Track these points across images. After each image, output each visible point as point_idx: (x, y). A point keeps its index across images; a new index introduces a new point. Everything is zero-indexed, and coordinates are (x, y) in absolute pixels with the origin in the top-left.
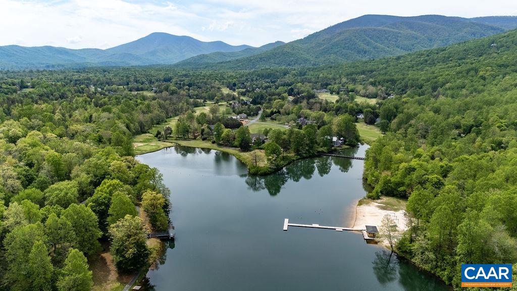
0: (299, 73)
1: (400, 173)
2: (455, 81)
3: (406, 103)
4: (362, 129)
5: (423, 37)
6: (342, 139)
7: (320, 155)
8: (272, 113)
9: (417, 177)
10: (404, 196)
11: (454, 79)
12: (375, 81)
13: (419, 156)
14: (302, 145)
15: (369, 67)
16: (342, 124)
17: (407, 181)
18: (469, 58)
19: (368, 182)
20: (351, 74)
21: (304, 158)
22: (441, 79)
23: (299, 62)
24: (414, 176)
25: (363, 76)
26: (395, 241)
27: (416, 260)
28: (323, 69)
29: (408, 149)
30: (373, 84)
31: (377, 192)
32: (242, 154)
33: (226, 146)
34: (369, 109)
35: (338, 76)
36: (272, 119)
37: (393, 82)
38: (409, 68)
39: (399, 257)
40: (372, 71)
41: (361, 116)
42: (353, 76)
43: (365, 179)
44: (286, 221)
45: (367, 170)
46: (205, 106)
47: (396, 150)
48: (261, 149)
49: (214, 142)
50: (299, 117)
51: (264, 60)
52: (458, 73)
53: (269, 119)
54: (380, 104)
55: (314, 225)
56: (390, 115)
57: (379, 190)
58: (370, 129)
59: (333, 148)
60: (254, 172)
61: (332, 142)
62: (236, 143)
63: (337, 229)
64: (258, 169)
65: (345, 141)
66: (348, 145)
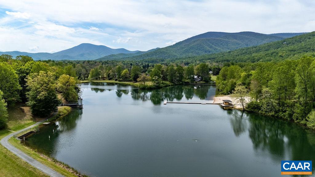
5: (243, 43)
6: (200, 77)
11: (264, 57)
14: (174, 77)
15: (212, 57)
31: (227, 91)
32: (135, 83)
33: (124, 81)
35: (194, 61)
41: (211, 72)
44: (166, 101)
49: (116, 80)
51: (150, 56)
52: (266, 55)
60: (142, 87)
61: (194, 78)
62: (131, 78)
63: (202, 103)
64: (146, 86)
65: (202, 79)
66: (204, 81)
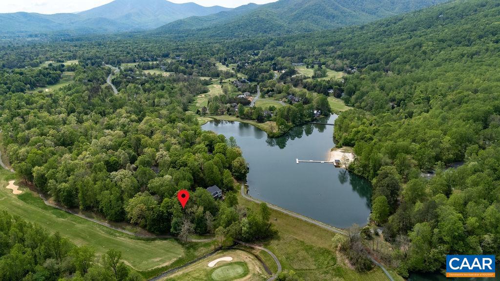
0: (276, 43)
1: (352, 134)
2: (403, 56)
3: (364, 79)
4: (332, 102)
6: (319, 111)
7: (307, 123)
8: (268, 91)
9: (360, 136)
10: (352, 146)
11: (402, 54)
12: (342, 55)
13: (364, 123)
15: (337, 37)
16: (319, 101)
17: (356, 138)
18: (419, 30)
19: (336, 139)
20: (322, 45)
21: (297, 126)
22: (393, 54)
23: (274, 29)
24: (359, 135)
25: (332, 47)
26: (347, 165)
27: (356, 172)
28: (297, 39)
29: (359, 119)
30: (340, 57)
31: (341, 145)
32: (259, 124)
33: (247, 119)
34: (337, 86)
35: (311, 47)
36: (269, 96)
37: (356, 55)
38: (371, 39)
39: (349, 172)
40: (340, 42)
41: (331, 91)
42: (324, 48)
43: (334, 137)
44: (297, 160)
45: (335, 132)
46: (212, 84)
47: (352, 120)
48: (271, 121)
49: (238, 117)
50: (289, 94)
52: (406, 48)
53: (266, 96)
54: (346, 79)
55: (310, 161)
56: (351, 93)
57: (342, 143)
58: (338, 102)
59: (314, 118)
61: (314, 114)
62: (254, 117)
63: (322, 162)
64: (274, 134)
65: (322, 113)
66: (323, 115)
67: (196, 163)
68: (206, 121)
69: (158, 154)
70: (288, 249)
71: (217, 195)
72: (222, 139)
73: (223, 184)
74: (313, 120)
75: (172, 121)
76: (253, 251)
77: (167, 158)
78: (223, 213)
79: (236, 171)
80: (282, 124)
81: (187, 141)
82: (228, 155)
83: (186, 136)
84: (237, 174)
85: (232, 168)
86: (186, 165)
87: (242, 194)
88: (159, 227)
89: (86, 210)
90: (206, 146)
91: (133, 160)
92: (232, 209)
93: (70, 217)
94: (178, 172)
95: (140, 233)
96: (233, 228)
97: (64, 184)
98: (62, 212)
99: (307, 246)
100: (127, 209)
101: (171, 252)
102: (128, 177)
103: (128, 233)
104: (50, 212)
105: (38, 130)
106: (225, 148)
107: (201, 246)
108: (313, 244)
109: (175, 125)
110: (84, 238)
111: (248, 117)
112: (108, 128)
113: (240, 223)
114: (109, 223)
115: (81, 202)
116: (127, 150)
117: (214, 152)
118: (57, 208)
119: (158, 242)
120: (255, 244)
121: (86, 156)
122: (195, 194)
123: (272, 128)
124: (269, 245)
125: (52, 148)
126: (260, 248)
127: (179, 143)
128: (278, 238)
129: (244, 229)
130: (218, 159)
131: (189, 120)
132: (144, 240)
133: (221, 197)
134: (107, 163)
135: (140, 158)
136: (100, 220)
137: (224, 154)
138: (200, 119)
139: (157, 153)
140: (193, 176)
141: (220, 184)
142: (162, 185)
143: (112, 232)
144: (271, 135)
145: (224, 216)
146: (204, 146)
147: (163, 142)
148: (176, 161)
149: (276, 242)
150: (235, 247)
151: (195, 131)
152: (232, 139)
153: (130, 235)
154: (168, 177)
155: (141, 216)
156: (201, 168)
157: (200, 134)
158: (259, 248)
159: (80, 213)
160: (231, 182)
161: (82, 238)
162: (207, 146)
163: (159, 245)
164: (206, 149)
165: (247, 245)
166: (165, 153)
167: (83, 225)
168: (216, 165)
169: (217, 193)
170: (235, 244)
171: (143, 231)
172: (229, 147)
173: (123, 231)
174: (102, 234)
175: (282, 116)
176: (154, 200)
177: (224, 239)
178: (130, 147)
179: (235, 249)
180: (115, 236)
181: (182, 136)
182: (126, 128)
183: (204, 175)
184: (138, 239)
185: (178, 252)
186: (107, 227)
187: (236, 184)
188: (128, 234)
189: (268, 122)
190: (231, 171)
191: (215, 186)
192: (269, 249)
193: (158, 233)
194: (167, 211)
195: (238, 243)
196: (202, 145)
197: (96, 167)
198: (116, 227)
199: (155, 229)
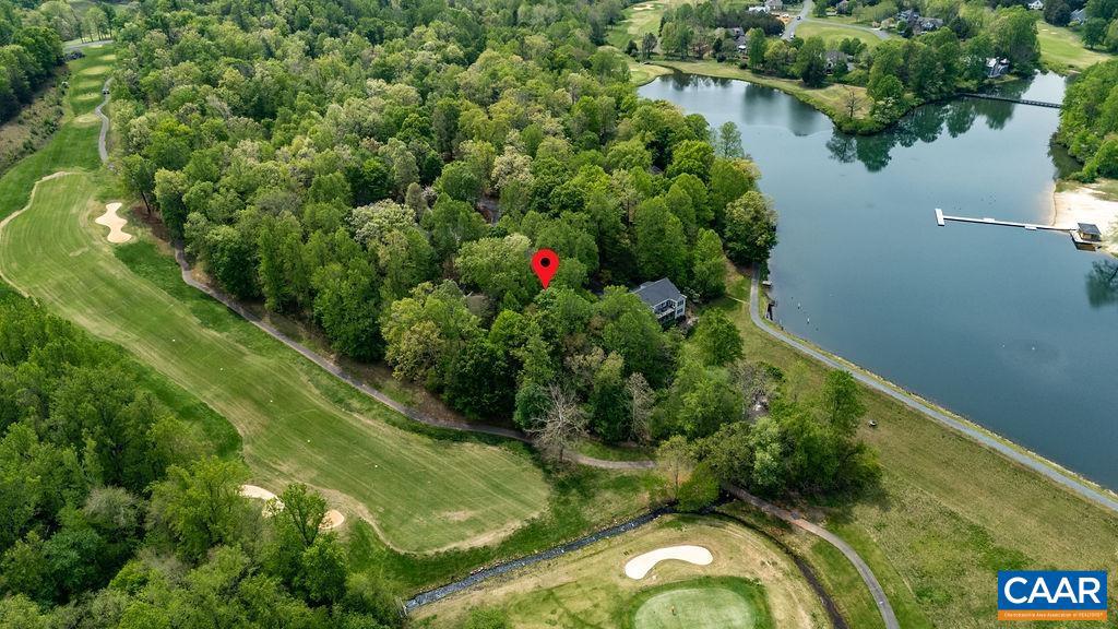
6: (1004, 61)
7: (961, 95)
14: (932, 78)
16: (1009, 30)
19: (1071, 152)
21: (930, 103)
31: (1090, 172)
32: (809, 92)
33: (770, 74)
36: (840, 13)
41: (1037, 5)
44: (939, 212)
45: (1066, 129)
48: (845, 83)
49: (744, 67)
53: (831, 12)
55: (986, 220)
58: (1058, 37)
59: (986, 81)
61: (985, 68)
62: (794, 69)
63: (1028, 226)
64: (858, 124)
65: (1011, 67)
66: (1015, 74)
67: (612, 202)
68: (652, 74)
69: (499, 162)
70: (924, 554)
71: (670, 311)
72: (698, 128)
73: (691, 275)
74: (981, 89)
75: (556, 66)
76: (789, 539)
77: (527, 178)
78: (689, 386)
79: (736, 238)
80: (888, 92)
81: (592, 126)
82: (715, 180)
83: (590, 112)
84: (738, 246)
85: (724, 226)
86: (578, 206)
87: (751, 316)
88: (478, 402)
89: (283, 314)
90: (647, 149)
91: (428, 174)
92: (723, 373)
93: (235, 328)
94: (553, 226)
95: (423, 409)
96: (723, 444)
97: (225, 229)
98: (219, 309)
99: (1000, 551)
100: (387, 332)
101: (507, 493)
102: (400, 229)
103: (388, 403)
104: (189, 305)
105: (197, 69)
106: (706, 158)
107: (607, 488)
108: (1024, 549)
109: (561, 80)
110: (260, 405)
111: (776, 68)
112: (376, 76)
113: (747, 430)
114: (339, 362)
115: (266, 289)
116: (414, 143)
117: (669, 167)
118: (209, 298)
119: (473, 451)
120: (796, 512)
121: (301, 151)
122: (601, 305)
123: (852, 105)
124: (847, 522)
125: (220, 121)
126: (812, 528)
127: (568, 133)
128: (881, 499)
129: (763, 457)
130: (682, 193)
131: (604, 68)
132: (430, 435)
133: (683, 319)
134: (354, 176)
135: (448, 169)
136: (315, 349)
137: (704, 177)
138: (637, 70)
139: (498, 160)
140: (600, 242)
141: (682, 275)
142: (497, 267)
143: (342, 393)
144: (846, 127)
145: (691, 399)
146: (642, 148)
147: (519, 124)
148: (551, 189)
149: (873, 512)
150: (723, 508)
151: (619, 100)
152: (728, 130)
153: (394, 412)
154: (518, 240)
155: (426, 358)
156: (625, 219)
157: (632, 107)
158: (809, 531)
159: (267, 319)
160: (718, 271)
161: (256, 402)
162: (649, 146)
163: (474, 461)
164: (648, 155)
165: (765, 508)
166: (520, 159)
167: (265, 360)
168: (676, 212)
169: (670, 305)
170: (724, 497)
171: (433, 405)
172: (719, 156)
173: (375, 395)
174: (314, 397)
175: (887, 68)
176: (468, 312)
177: (685, 476)
178: (425, 132)
179: (722, 516)
180: (349, 408)
181: (578, 112)
182: (428, 80)
183: (634, 241)
184: (415, 430)
185: (529, 497)
186: (330, 376)
187: (733, 278)
188: (387, 409)
189: (837, 87)
190: (722, 235)
191: (667, 279)
192: (848, 538)
193: (474, 416)
194: (507, 353)
195: (732, 497)
196: (636, 144)
197: (319, 185)
198: (358, 378)
199: (466, 405)
